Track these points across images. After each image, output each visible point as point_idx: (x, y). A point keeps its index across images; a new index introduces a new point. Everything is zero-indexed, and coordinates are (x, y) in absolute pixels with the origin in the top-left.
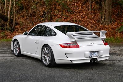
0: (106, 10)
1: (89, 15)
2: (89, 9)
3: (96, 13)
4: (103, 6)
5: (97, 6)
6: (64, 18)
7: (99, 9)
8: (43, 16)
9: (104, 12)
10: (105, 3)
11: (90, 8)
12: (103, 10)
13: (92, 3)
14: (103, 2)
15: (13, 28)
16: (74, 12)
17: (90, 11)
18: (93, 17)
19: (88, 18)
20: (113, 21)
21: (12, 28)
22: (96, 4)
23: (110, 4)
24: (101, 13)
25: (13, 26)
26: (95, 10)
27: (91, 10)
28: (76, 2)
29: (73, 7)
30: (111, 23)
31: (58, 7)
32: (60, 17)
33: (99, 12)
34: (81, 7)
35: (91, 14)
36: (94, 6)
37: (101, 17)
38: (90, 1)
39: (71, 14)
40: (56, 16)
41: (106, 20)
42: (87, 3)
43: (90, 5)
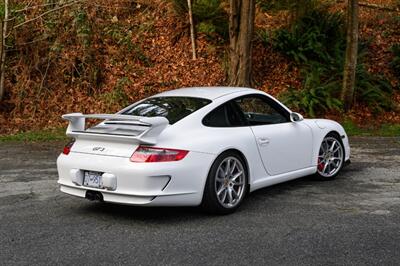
0: (239, 56)
1: (193, 68)
2: (191, 56)
4: (232, 45)
5: (211, 49)
6: (134, 77)
7: (218, 53)
8: (75, 72)
9: (235, 62)
10: (236, 40)
11: (193, 51)
12: (232, 58)
13: (196, 38)
14: (233, 36)
16: (154, 61)
17: (194, 58)
18: (204, 73)
19: (194, 77)
20: (256, 84)
22: (208, 42)
23: (250, 43)
24: (223, 63)
26: (206, 58)
27: (197, 57)
28: (154, 37)
29: (148, 49)
31: (111, 49)
32: (121, 75)
33: (216, 61)
34: (168, 48)
35: (198, 65)
36: (204, 47)
37: (227, 75)
38: (192, 34)
39: (148, 66)
40: (108, 71)
42: (184, 39)
43: (193, 44)
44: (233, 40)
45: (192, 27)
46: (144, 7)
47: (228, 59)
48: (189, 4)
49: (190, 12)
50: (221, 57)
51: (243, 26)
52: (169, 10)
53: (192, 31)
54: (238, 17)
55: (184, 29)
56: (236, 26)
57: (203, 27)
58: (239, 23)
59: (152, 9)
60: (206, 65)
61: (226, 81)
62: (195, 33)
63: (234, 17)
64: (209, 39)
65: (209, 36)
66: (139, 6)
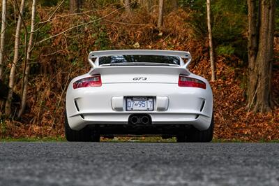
0: (258, 76)
3: (230, 86)
4: (251, 65)
5: (230, 70)
7: (237, 75)
9: (254, 81)
10: (255, 59)
11: (213, 73)
12: (251, 78)
13: (215, 61)
14: (251, 56)
15: (19, 115)
17: (213, 80)
18: (223, 94)
20: (276, 105)
21: (16, 116)
22: (227, 64)
23: (270, 62)
24: (242, 85)
25: (20, 112)
26: (225, 79)
27: (215, 79)
30: (273, 109)
33: (236, 83)
35: (217, 86)
36: (223, 69)
37: (246, 96)
38: (211, 57)
41: (258, 100)
42: (204, 62)
43: (212, 67)
44: (251, 60)
45: (211, 49)
46: (165, 34)
47: (247, 80)
48: (209, 28)
49: (210, 35)
50: (240, 79)
51: (261, 45)
52: (190, 36)
53: (211, 53)
54: (256, 36)
55: (203, 52)
56: (255, 45)
57: (223, 49)
58: (258, 43)
59: (173, 36)
60: (225, 86)
61: (244, 101)
62: (215, 56)
63: (253, 36)
64: (229, 62)
65: (228, 58)
66: (161, 34)
